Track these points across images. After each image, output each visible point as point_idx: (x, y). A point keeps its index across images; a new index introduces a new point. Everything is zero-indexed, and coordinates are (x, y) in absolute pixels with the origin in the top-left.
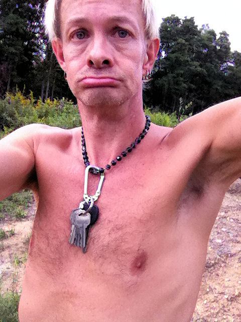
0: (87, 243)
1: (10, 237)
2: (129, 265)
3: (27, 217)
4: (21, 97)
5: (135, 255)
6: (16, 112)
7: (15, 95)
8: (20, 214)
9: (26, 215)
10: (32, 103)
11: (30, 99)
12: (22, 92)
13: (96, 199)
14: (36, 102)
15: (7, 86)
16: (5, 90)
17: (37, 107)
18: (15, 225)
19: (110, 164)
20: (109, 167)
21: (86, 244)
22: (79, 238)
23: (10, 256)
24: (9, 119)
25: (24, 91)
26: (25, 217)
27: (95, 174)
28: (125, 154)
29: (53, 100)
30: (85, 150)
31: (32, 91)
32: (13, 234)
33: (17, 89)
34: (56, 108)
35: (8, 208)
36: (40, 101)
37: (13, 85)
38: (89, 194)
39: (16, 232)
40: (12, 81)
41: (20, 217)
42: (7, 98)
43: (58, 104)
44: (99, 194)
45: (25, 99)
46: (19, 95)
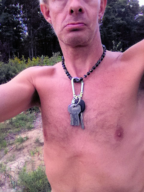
6: (16, 69)
7: (14, 60)
8: (30, 127)
9: (33, 127)
10: (25, 62)
11: (23, 60)
12: (17, 57)
13: (81, 96)
15: (9, 56)
17: (28, 64)
18: (28, 134)
20: (86, 77)
23: (28, 151)
24: (13, 74)
29: (37, 58)
30: (67, 71)
32: (27, 139)
34: (39, 62)
35: (22, 124)
36: (29, 60)
37: (12, 54)
39: (29, 137)
42: (10, 62)
44: (82, 93)
45: (20, 60)
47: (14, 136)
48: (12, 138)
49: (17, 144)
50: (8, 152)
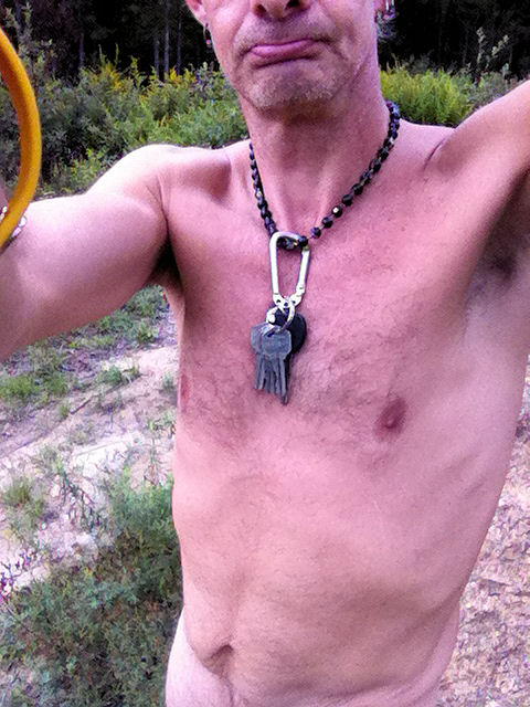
0: (289, 386)
1: (132, 380)
2: (371, 424)
3: (158, 339)
4: (113, 75)
5: (383, 404)
6: (107, 111)
7: (99, 73)
8: (145, 334)
9: (156, 336)
10: (138, 85)
11: (132, 77)
12: (113, 63)
13: (298, 301)
14: (146, 83)
15: (78, 53)
16: (77, 63)
17: (150, 94)
18: (138, 358)
19: (319, 225)
20: (317, 233)
21: (287, 388)
22: (272, 381)
23: (137, 417)
24: (94, 129)
25: (116, 61)
26: (156, 340)
27: (290, 250)
28: (349, 200)
29: (182, 73)
30: (263, 197)
31: (135, 57)
32: (136, 375)
33: (102, 57)
34: (191, 90)
35: (121, 323)
36: (155, 77)
37: (91, 47)
38: (283, 292)
39: (141, 371)
40: (87, 38)
41: (146, 342)
42: (84, 81)
43: (194, 80)
44: (303, 291)
45: (121, 78)
46: (108, 71)
47: (92, 362)
48: (86, 367)
49: (103, 388)
50: (72, 413)
